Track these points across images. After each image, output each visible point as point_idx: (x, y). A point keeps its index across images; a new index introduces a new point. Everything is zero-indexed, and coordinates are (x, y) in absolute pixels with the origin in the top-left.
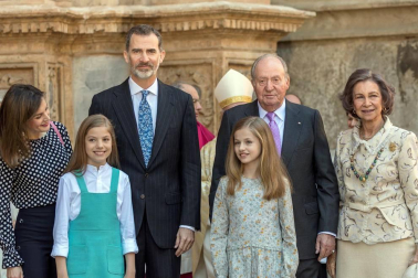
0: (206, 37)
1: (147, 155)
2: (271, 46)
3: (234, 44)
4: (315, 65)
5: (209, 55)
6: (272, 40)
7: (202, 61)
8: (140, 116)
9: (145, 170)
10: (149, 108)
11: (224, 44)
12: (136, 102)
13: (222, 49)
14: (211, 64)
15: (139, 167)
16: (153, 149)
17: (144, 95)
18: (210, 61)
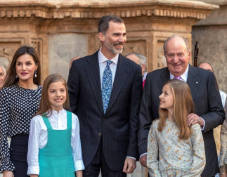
0: (142, 22)
1: (105, 105)
2: (187, 29)
3: (162, 27)
4: (218, 43)
5: (144, 34)
6: (188, 24)
7: (139, 39)
8: (104, 78)
9: (103, 116)
10: (111, 73)
11: (154, 27)
12: (102, 68)
13: (153, 30)
14: (145, 41)
15: (100, 114)
16: (109, 101)
17: (108, 63)
18: (144, 39)
